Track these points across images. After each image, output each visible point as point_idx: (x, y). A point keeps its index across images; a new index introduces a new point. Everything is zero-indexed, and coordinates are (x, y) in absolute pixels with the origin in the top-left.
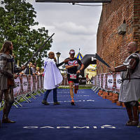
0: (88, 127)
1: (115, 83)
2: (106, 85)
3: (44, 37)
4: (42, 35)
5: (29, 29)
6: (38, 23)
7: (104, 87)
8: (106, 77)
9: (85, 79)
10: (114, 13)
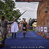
0: (34, 47)
1: (43, 30)
2: (40, 30)
3: (18, 13)
4: (18, 12)
5: (13, 10)
6: (16, 8)
7: (39, 31)
8: (40, 27)
9: (33, 27)
10: (43, 5)
